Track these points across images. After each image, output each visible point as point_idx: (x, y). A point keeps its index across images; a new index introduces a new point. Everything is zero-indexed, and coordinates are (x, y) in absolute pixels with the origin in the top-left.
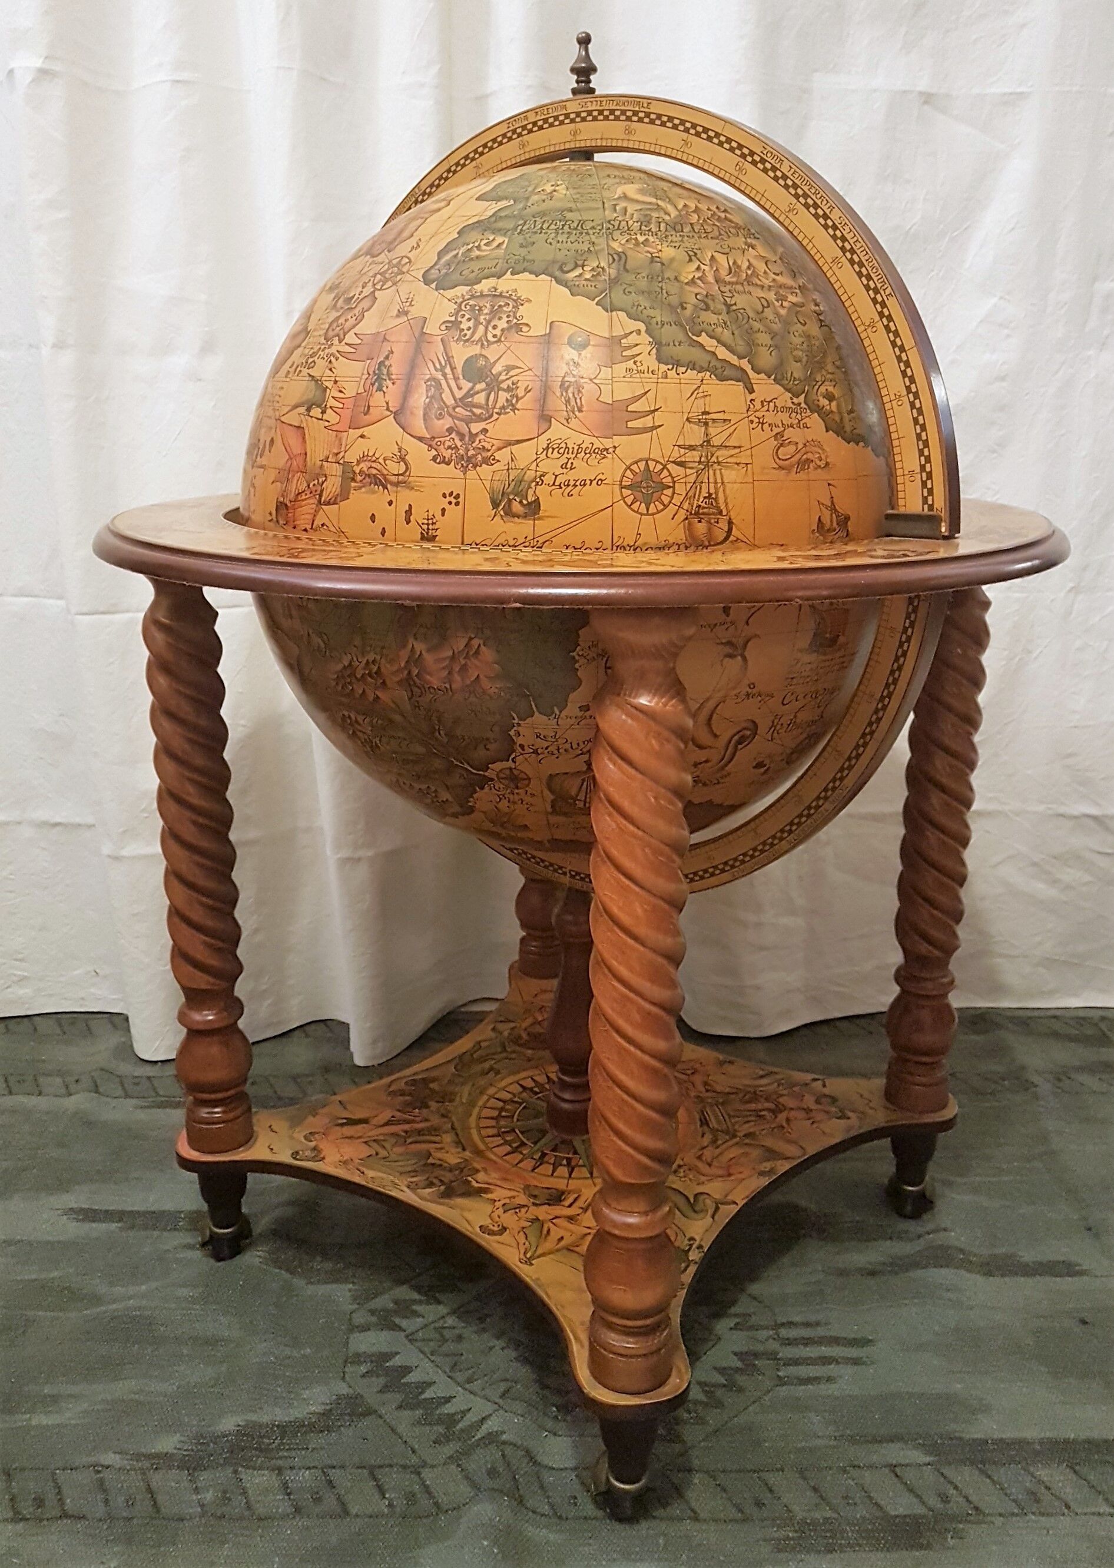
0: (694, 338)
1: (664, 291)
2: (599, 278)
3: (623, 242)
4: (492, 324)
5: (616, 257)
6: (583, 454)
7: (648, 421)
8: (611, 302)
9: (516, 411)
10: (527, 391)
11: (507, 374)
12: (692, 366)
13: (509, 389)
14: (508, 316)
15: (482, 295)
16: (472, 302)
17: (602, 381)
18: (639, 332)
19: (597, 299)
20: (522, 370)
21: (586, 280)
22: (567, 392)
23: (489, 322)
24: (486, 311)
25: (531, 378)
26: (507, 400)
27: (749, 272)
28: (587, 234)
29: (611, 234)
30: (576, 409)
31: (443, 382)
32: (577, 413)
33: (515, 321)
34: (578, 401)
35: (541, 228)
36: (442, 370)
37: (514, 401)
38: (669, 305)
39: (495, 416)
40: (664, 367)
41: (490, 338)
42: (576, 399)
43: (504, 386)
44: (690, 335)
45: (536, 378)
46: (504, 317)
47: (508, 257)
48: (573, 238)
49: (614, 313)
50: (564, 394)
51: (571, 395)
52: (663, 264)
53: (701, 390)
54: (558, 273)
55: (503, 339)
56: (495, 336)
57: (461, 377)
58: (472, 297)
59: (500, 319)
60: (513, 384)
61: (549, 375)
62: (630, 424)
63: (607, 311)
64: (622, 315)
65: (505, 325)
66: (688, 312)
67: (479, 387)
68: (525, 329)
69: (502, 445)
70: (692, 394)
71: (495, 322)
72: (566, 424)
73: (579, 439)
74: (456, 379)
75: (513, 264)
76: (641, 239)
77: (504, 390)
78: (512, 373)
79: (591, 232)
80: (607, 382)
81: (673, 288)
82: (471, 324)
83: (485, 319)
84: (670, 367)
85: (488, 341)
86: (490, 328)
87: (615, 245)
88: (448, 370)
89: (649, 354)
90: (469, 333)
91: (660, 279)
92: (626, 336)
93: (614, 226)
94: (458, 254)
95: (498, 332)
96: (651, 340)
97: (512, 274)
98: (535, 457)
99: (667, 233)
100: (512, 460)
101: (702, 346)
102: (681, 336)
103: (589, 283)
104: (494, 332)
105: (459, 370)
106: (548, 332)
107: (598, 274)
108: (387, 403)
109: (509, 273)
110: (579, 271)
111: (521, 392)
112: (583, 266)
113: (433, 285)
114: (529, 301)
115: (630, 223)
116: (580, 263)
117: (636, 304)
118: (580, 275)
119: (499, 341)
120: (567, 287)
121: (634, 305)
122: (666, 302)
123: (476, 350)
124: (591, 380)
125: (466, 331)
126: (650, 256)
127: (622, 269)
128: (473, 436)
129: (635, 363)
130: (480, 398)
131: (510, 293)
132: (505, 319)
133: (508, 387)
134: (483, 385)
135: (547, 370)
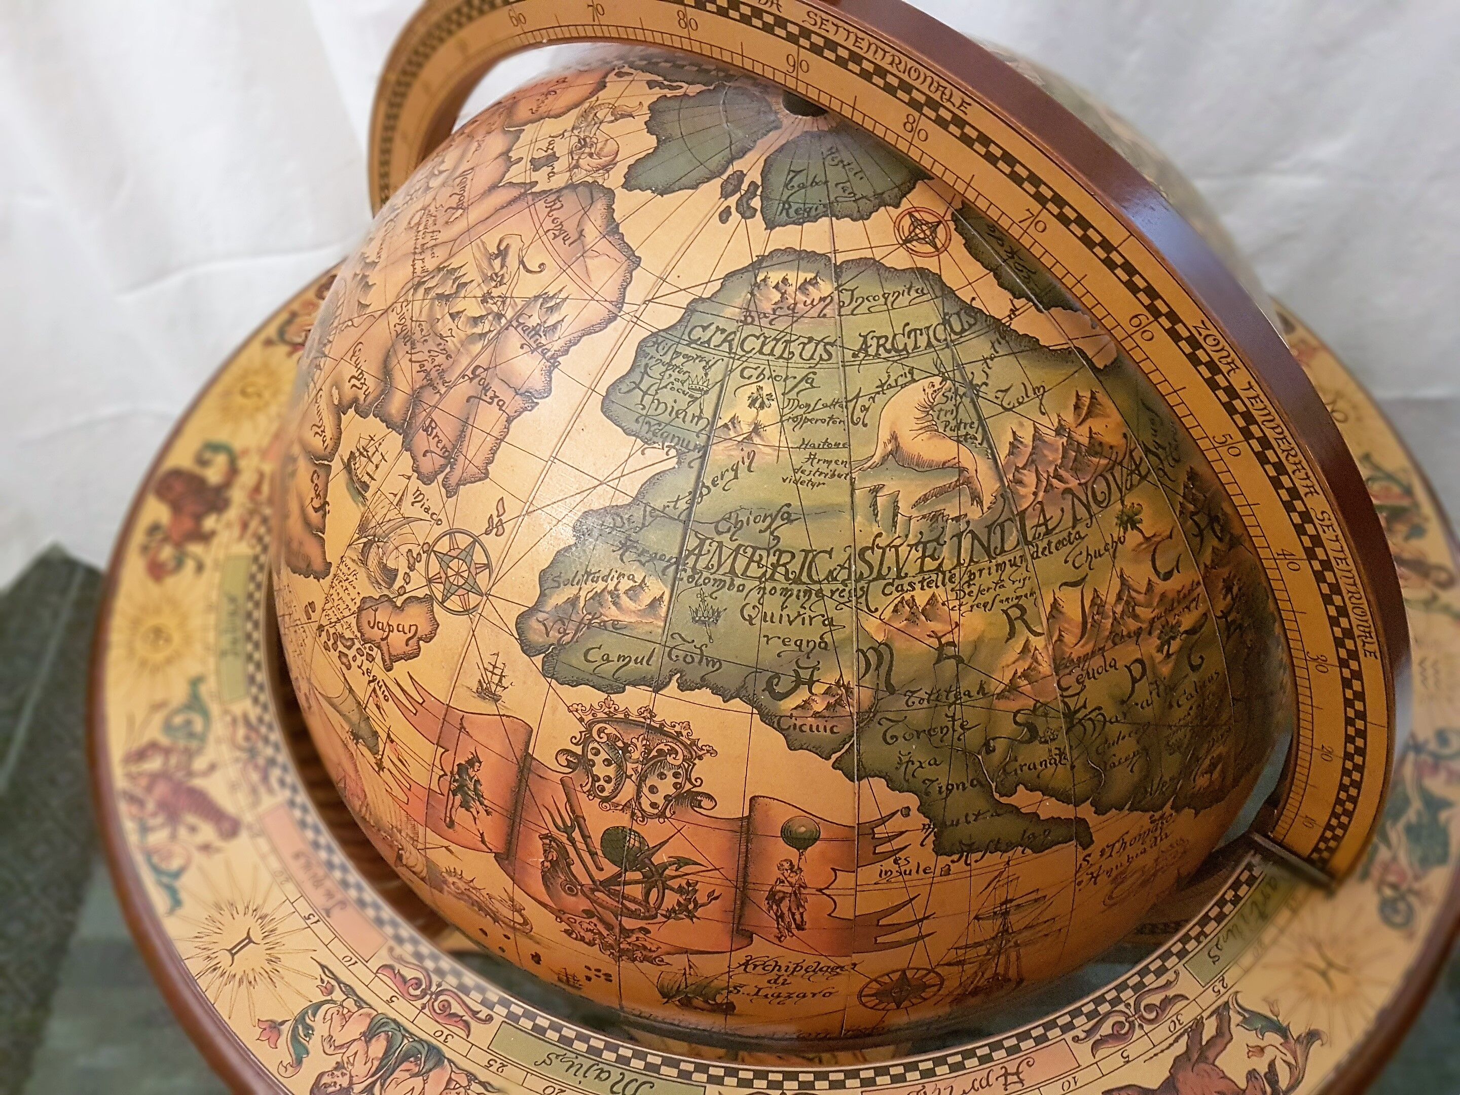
0: (1004, 800)
1: (958, 723)
2: (840, 711)
3: (887, 615)
4: (649, 783)
5: (871, 655)
6: (803, 971)
7: (913, 932)
8: (859, 761)
9: (694, 920)
10: (712, 897)
11: (677, 870)
12: (996, 846)
13: (680, 890)
14: (676, 775)
15: (627, 721)
16: (610, 730)
17: (835, 892)
18: (906, 812)
19: (834, 757)
20: (704, 869)
21: (816, 715)
22: (778, 906)
23: (642, 778)
24: (636, 755)
25: (719, 882)
26: (679, 903)
27: (1119, 609)
28: (820, 594)
29: (866, 593)
30: (793, 926)
31: (570, 849)
32: (795, 931)
33: (688, 786)
34: (797, 917)
35: (732, 571)
36: (568, 830)
37: (691, 906)
38: (964, 752)
39: (660, 918)
40: (944, 860)
41: (646, 805)
42: (793, 914)
43: (674, 884)
44: (997, 796)
45: (729, 883)
46: (670, 774)
47: (671, 643)
48: (793, 608)
49: (865, 781)
50: (775, 907)
51: (785, 911)
52: (959, 660)
53: (1005, 875)
54: (764, 698)
55: (668, 814)
56: (654, 805)
57: (600, 853)
58: (610, 718)
59: (662, 776)
60: (688, 884)
61: (750, 879)
62: (879, 940)
63: (853, 781)
64: (879, 784)
65: (672, 791)
66: (997, 756)
67: (631, 875)
68: (706, 803)
69: (672, 951)
70: (989, 885)
71: (652, 780)
72: (777, 942)
73: (797, 958)
74: (593, 854)
75: (681, 664)
76: (921, 598)
77: (672, 889)
78: (684, 870)
79: (827, 588)
80: (848, 892)
81: (971, 713)
82: (611, 771)
83: (635, 770)
84: (956, 857)
85: (642, 810)
86: (645, 790)
87: (871, 624)
88: (576, 834)
89: (922, 845)
90: (609, 787)
91: (952, 698)
92: (883, 821)
93: (871, 568)
94: (577, 597)
95: (659, 799)
96: (927, 821)
97: (682, 687)
98: (727, 970)
99: (974, 568)
100: (690, 967)
101: (1015, 810)
102: (981, 804)
103: (821, 723)
104: (654, 798)
105: (597, 844)
106: (746, 814)
107: (838, 702)
108: (482, 834)
109: (674, 684)
110: (802, 694)
111: (701, 897)
112: (811, 683)
113: (538, 660)
114: (712, 752)
115: (903, 550)
116: (805, 675)
117: (904, 759)
118: (805, 705)
119: (662, 815)
120: (780, 729)
121: (901, 763)
122: (959, 745)
123: (623, 820)
124: (820, 890)
125: (602, 782)
126: (934, 642)
127: (882, 686)
128: (626, 932)
129: (896, 862)
130: (636, 891)
131: (677, 728)
132: (670, 780)
133: (680, 886)
134: (638, 876)
135: (745, 875)
